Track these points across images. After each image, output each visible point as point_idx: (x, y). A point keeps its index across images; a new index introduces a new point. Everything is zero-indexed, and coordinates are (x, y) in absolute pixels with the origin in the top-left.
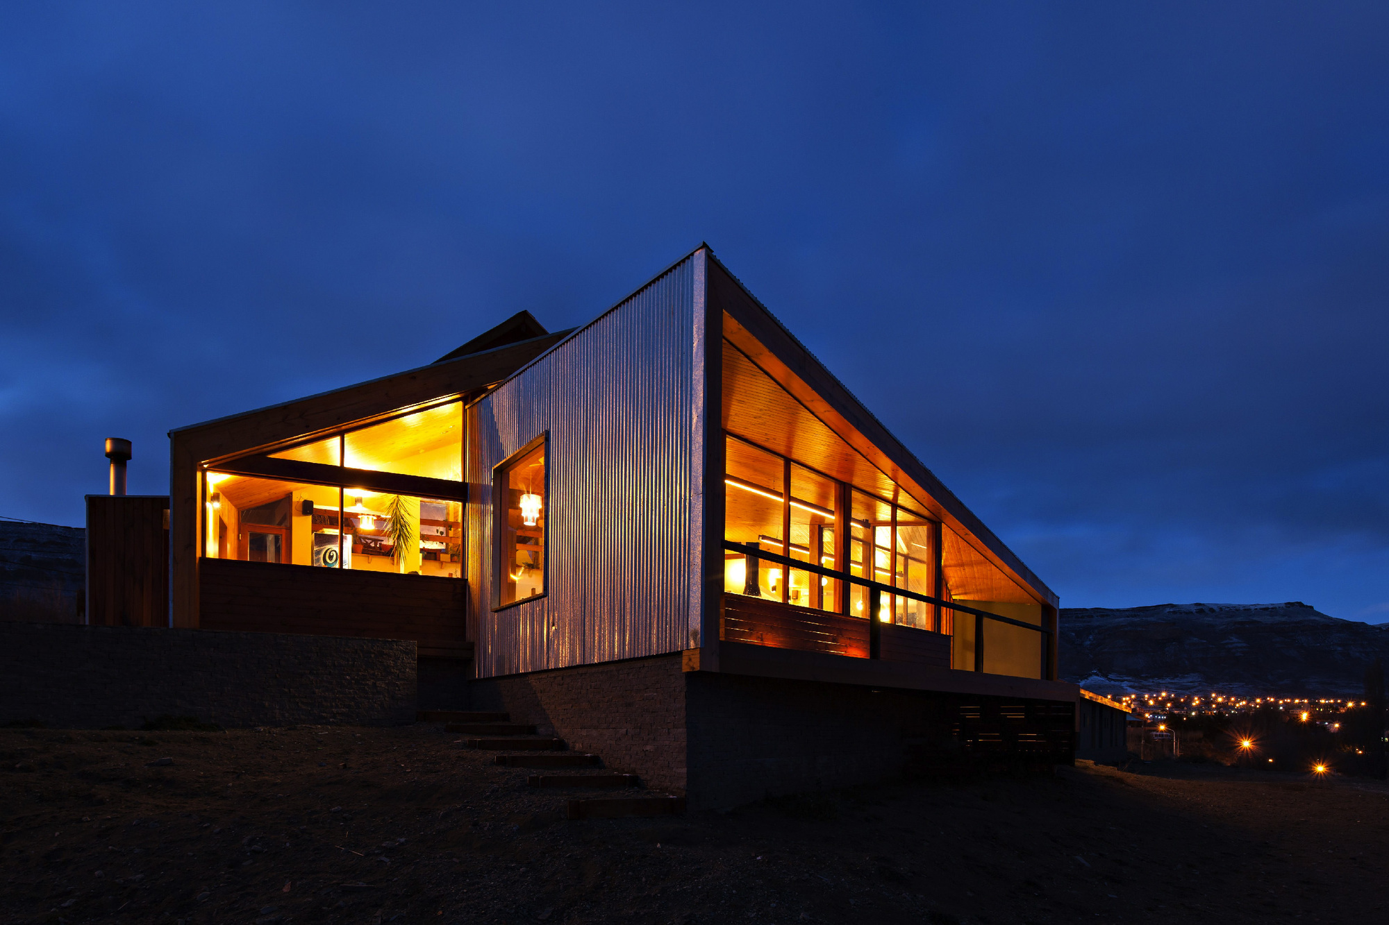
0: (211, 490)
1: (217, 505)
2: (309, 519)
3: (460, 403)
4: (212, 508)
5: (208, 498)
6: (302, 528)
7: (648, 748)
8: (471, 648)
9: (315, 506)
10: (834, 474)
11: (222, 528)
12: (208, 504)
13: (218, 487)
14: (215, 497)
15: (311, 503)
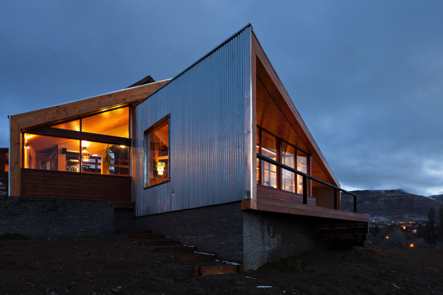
0: (26, 141)
1: (28, 147)
2: (65, 156)
3: (128, 108)
4: (26, 148)
5: (25, 144)
6: (62, 159)
7: (222, 243)
8: (134, 204)
9: (67, 151)
10: (275, 134)
11: (30, 158)
12: (25, 147)
13: (28, 140)
14: (28, 145)
15: (66, 149)
